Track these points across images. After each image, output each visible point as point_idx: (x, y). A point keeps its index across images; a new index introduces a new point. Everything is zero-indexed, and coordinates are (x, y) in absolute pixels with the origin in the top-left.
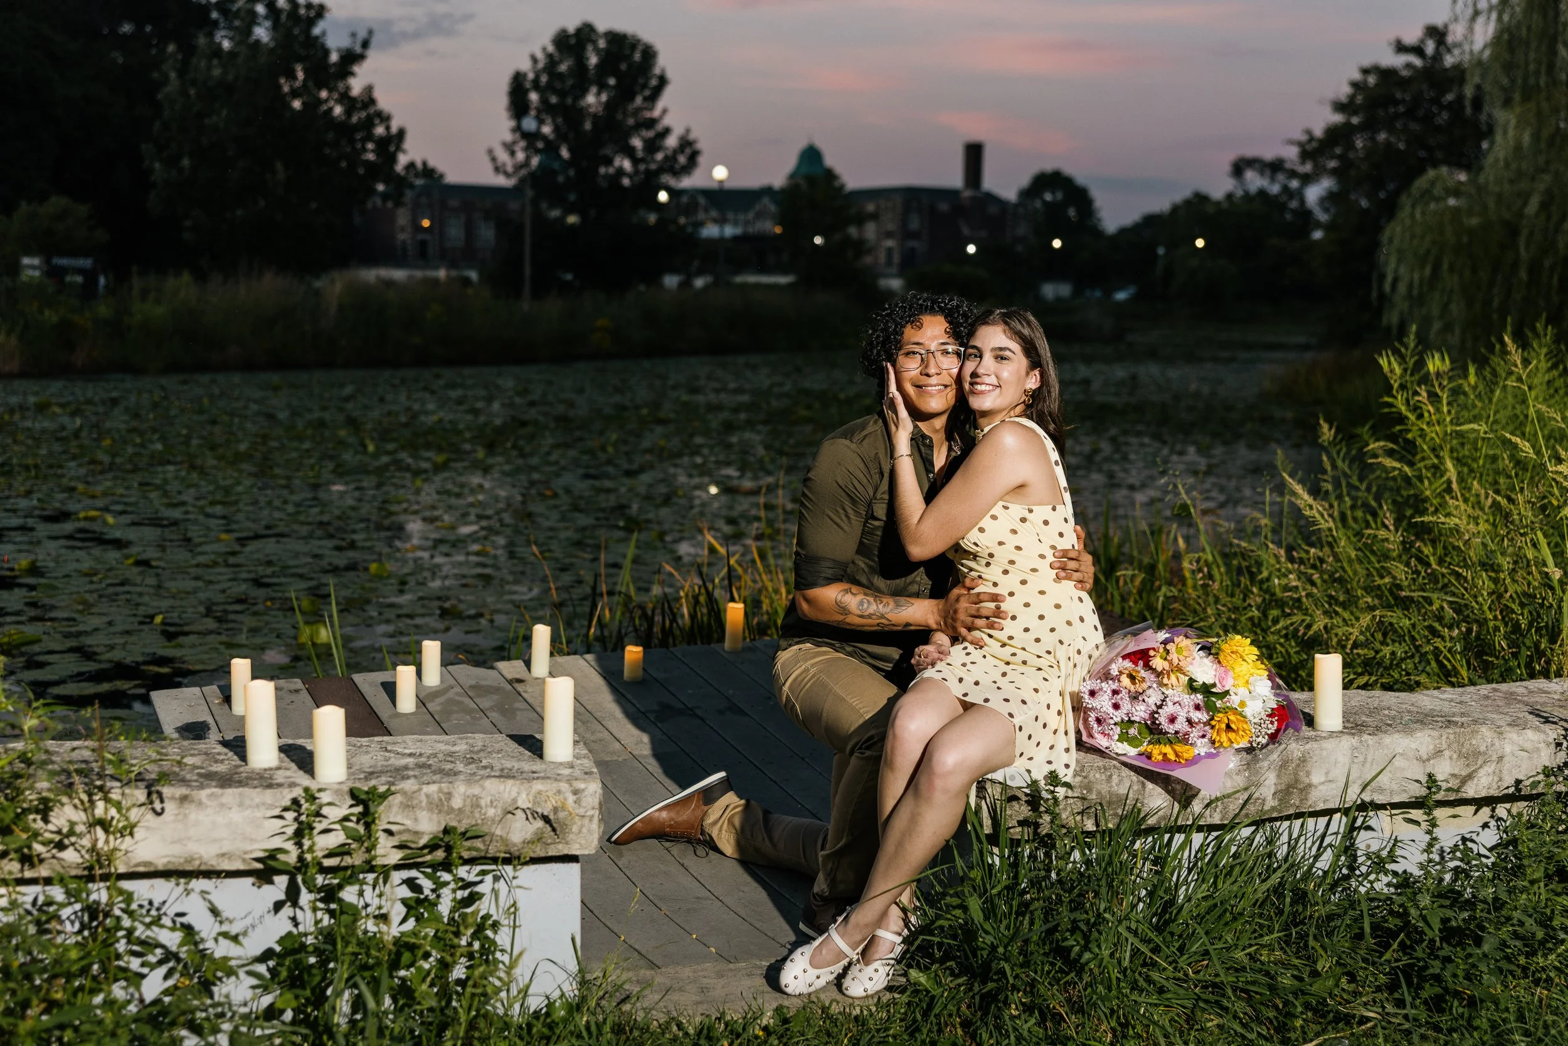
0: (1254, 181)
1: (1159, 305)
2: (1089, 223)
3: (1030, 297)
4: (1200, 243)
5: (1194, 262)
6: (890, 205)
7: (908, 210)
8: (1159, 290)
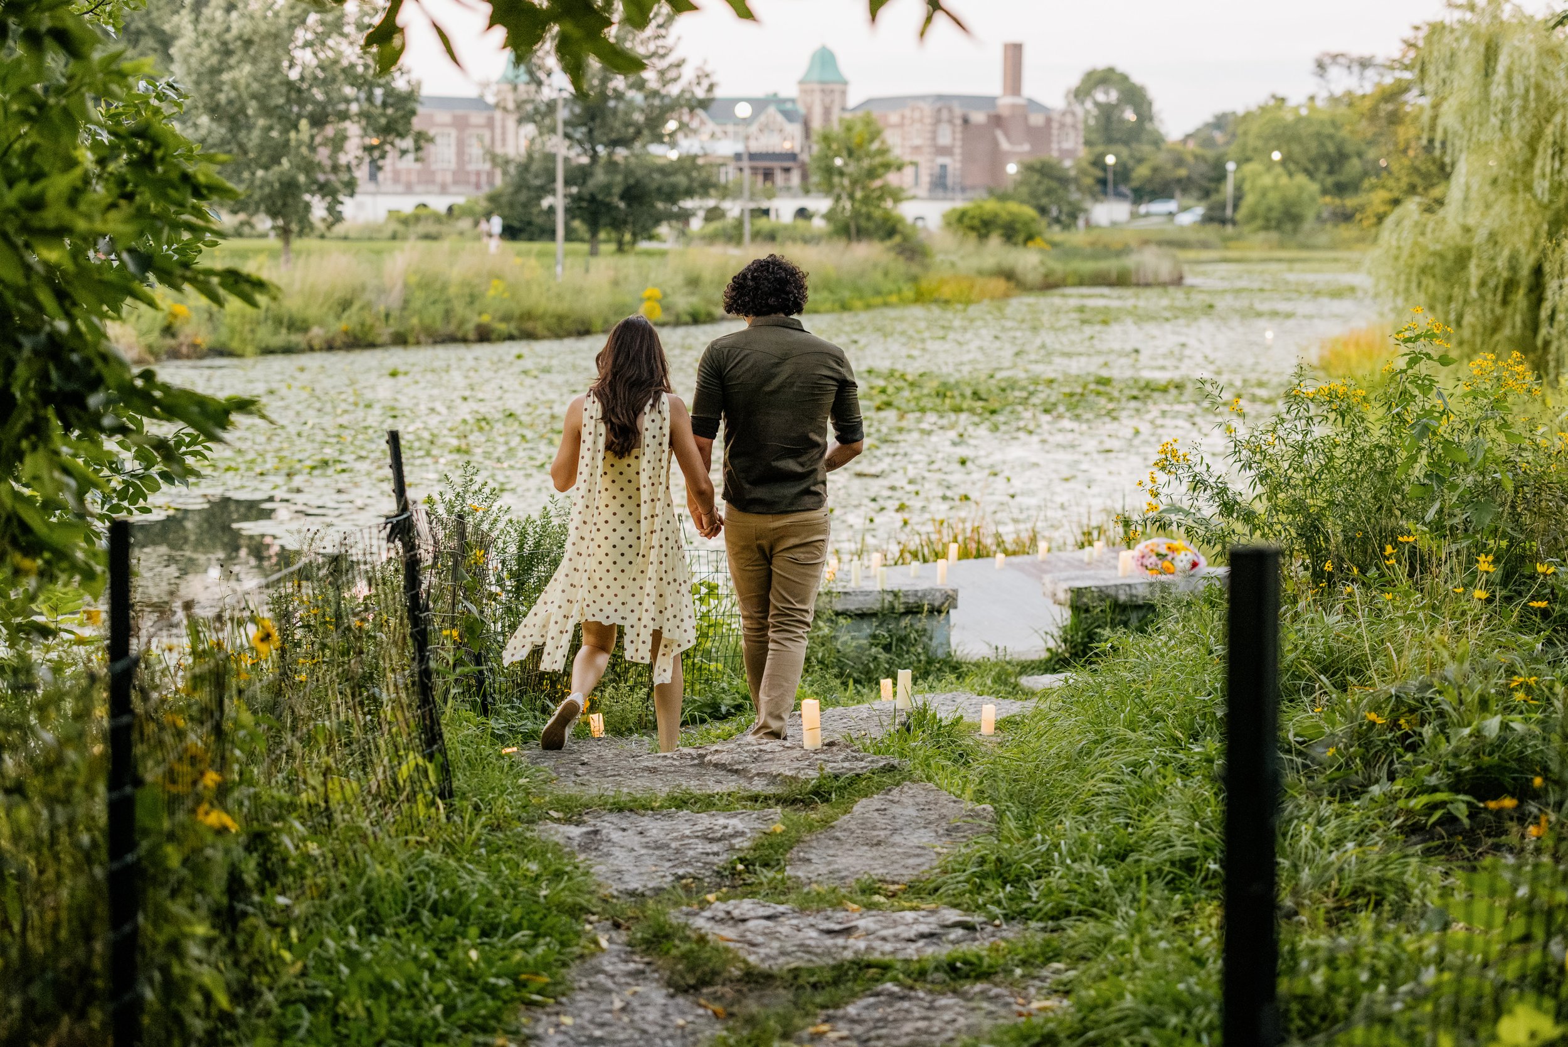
0: (1341, 81)
1: (1229, 229)
2: (1148, 126)
3: (1081, 222)
4: (1276, 156)
5: (1267, 180)
6: (917, 115)
7: (938, 121)
8: (1229, 212)
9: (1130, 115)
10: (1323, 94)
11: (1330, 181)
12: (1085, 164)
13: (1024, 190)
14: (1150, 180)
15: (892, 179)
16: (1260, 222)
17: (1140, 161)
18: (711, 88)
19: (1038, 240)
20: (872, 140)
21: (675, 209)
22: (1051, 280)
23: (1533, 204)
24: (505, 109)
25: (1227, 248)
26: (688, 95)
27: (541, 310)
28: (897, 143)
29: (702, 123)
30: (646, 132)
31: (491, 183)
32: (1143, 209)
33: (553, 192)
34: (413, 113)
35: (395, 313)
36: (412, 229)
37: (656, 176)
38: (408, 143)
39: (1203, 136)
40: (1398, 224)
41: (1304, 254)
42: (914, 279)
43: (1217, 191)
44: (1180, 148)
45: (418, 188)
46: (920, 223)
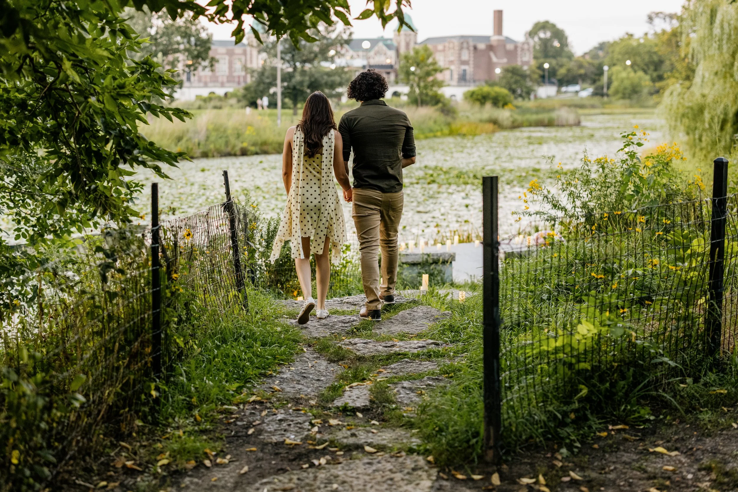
0: (660, 26)
1: (605, 99)
2: (566, 49)
3: (532, 97)
4: (628, 63)
5: (624, 75)
6: (451, 45)
7: (461, 48)
8: (605, 90)
9: (556, 44)
10: (651, 32)
11: (655, 74)
12: (534, 68)
13: (504, 81)
14: (566, 75)
15: (439, 76)
16: (620, 95)
17: (561, 66)
18: (351, 34)
19: (510, 106)
20: (428, 58)
21: (334, 92)
22: (516, 124)
23: (734, 84)
24: (252, 46)
25: (604, 108)
26: (339, 38)
27: (270, 141)
28: (441, 60)
29: (347, 51)
30: (319, 56)
31: (245, 81)
32: (564, 89)
33: (276, 85)
34: (209, 48)
35: (203, 143)
36: (208, 104)
37: (325, 77)
38: (206, 63)
39: (593, 53)
40: (671, 93)
41: (642, 110)
42: (449, 124)
43: (599, 80)
44: (581, 59)
45: (210, 84)
46: (453, 98)
